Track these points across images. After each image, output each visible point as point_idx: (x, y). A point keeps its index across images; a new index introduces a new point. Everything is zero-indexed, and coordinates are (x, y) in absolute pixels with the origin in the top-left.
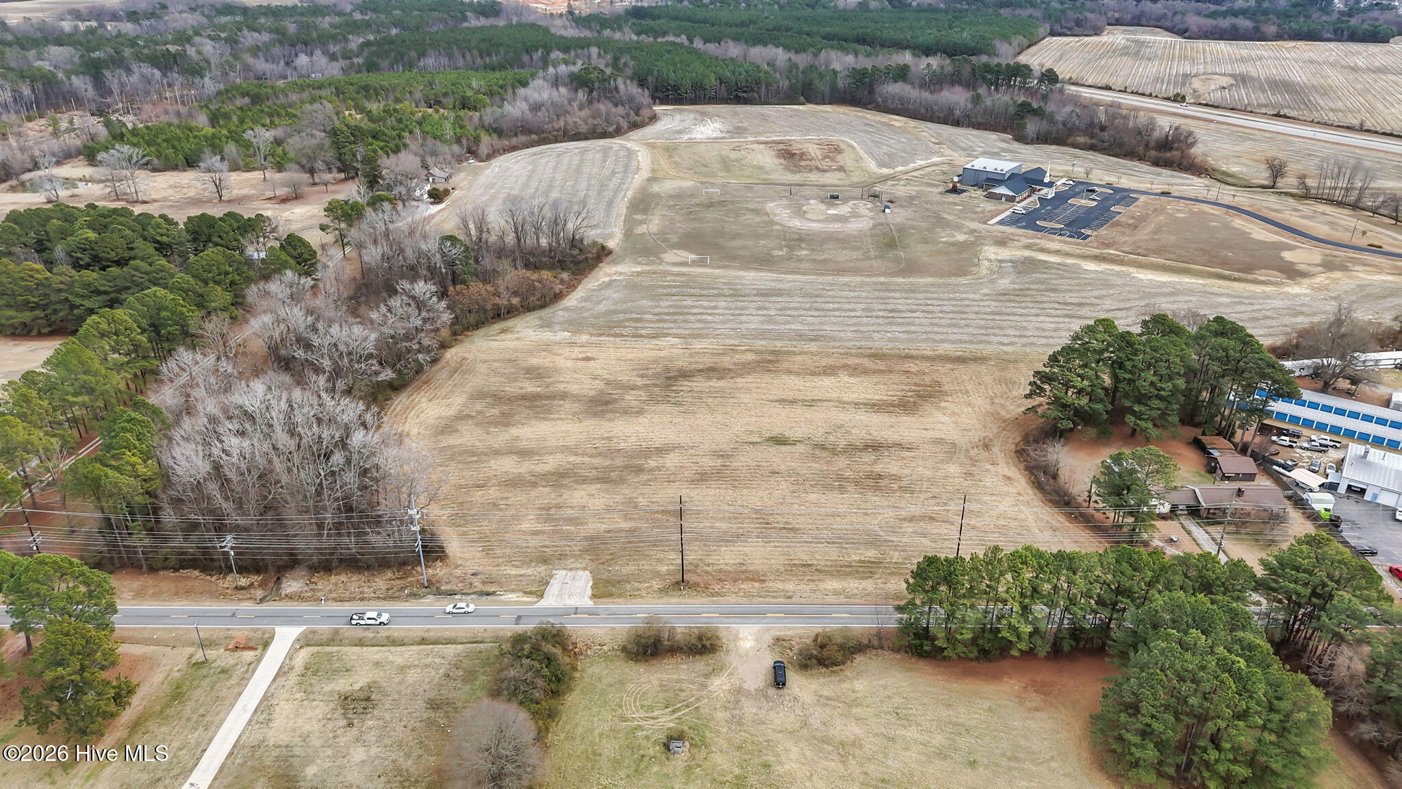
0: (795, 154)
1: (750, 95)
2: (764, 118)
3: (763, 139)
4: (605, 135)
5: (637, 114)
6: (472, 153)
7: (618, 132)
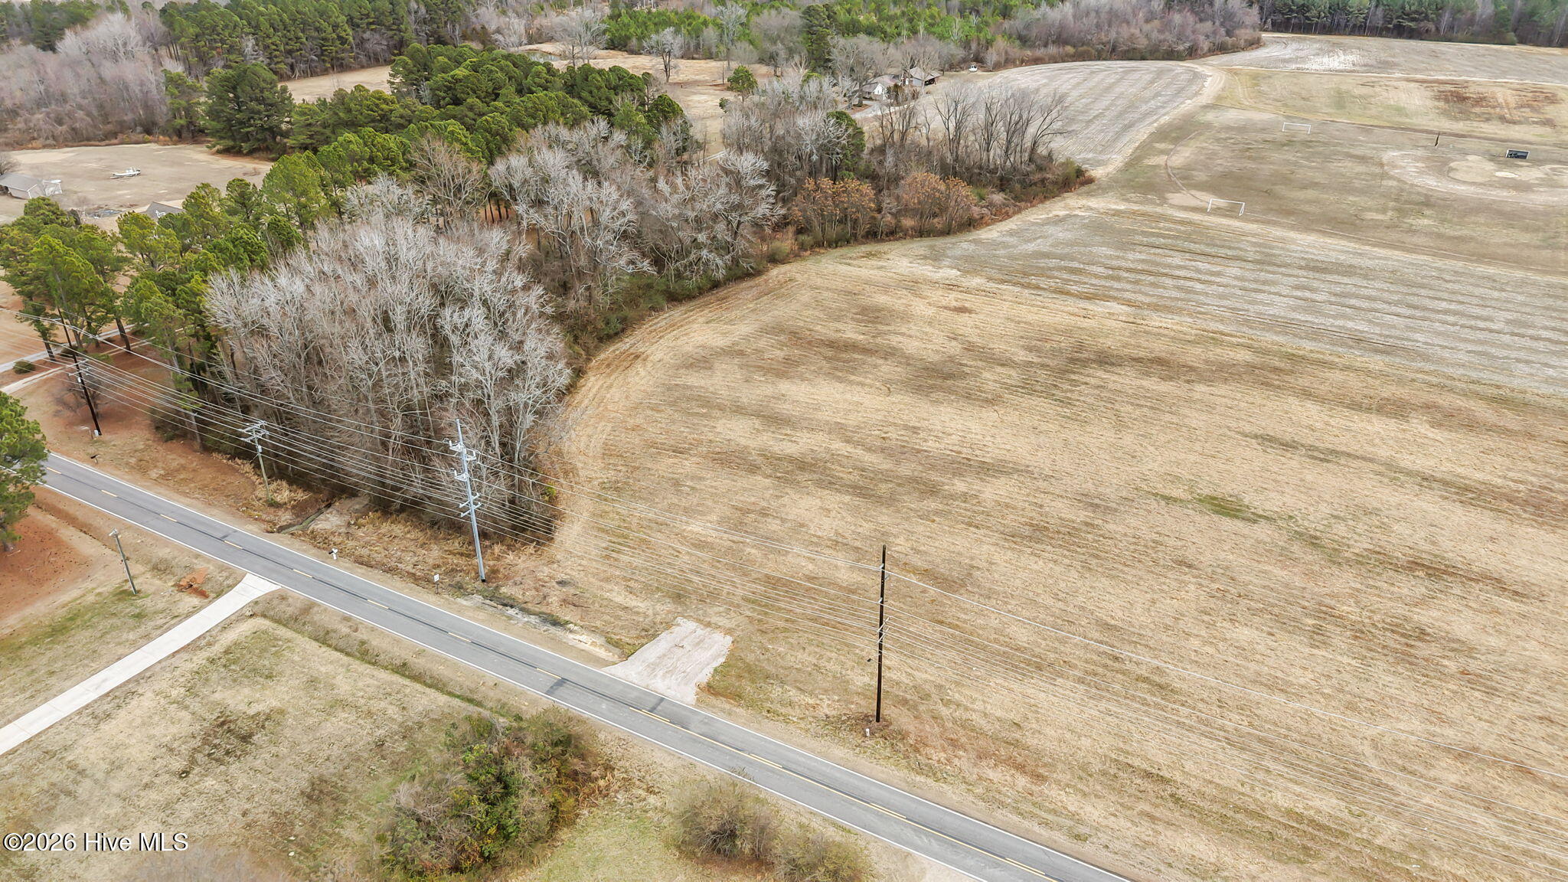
0: (1468, 98)
1: (1422, 24)
2: (1435, 55)
3: (1419, 76)
4: (1171, 55)
5: (1229, 33)
6: (979, 60)
7: (1192, 53)
